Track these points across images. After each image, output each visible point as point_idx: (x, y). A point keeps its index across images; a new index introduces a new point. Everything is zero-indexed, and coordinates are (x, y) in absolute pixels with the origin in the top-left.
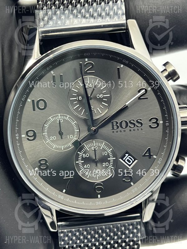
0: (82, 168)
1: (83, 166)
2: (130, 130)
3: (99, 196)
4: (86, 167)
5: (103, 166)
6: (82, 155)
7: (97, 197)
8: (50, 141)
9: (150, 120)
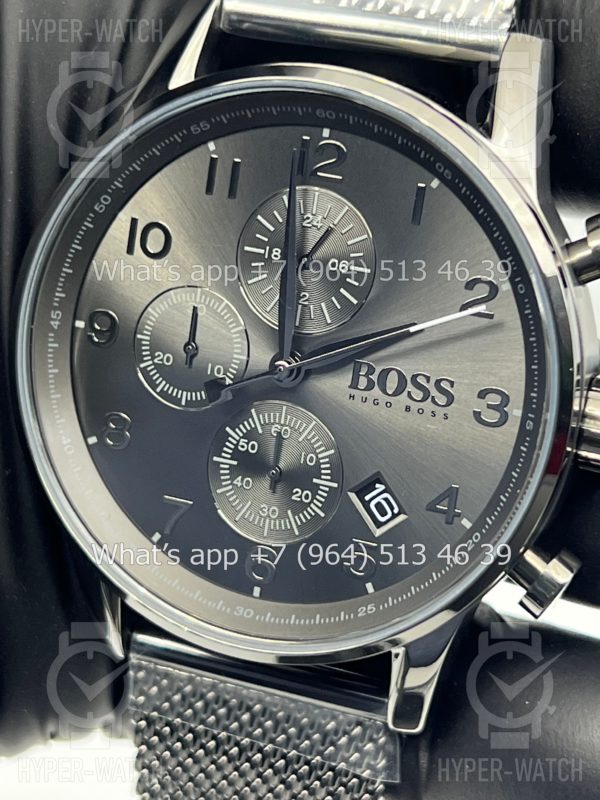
0: (229, 482)
1: (232, 479)
2: (408, 409)
3: (257, 591)
4: (239, 484)
5: (294, 498)
6: (238, 441)
7: (250, 593)
8: (154, 364)
9: (482, 394)
